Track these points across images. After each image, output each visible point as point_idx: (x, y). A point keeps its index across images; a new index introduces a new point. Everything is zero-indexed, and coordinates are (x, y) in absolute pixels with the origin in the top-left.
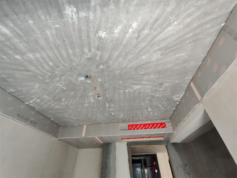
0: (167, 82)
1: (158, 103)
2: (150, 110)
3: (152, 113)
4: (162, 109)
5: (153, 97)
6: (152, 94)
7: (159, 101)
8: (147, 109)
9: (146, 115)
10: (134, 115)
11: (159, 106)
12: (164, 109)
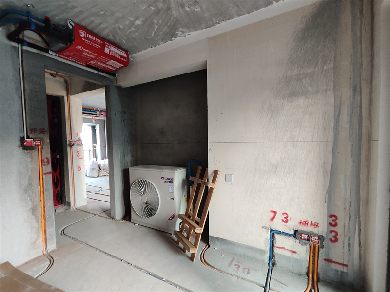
0: (201, 8)
1: (160, 22)
2: (138, 22)
3: (133, 29)
4: (151, 34)
5: (168, 9)
6: (173, 5)
7: (163, 22)
8: (137, 18)
9: (121, 27)
10: (102, 12)
11: (154, 27)
12: (153, 35)
